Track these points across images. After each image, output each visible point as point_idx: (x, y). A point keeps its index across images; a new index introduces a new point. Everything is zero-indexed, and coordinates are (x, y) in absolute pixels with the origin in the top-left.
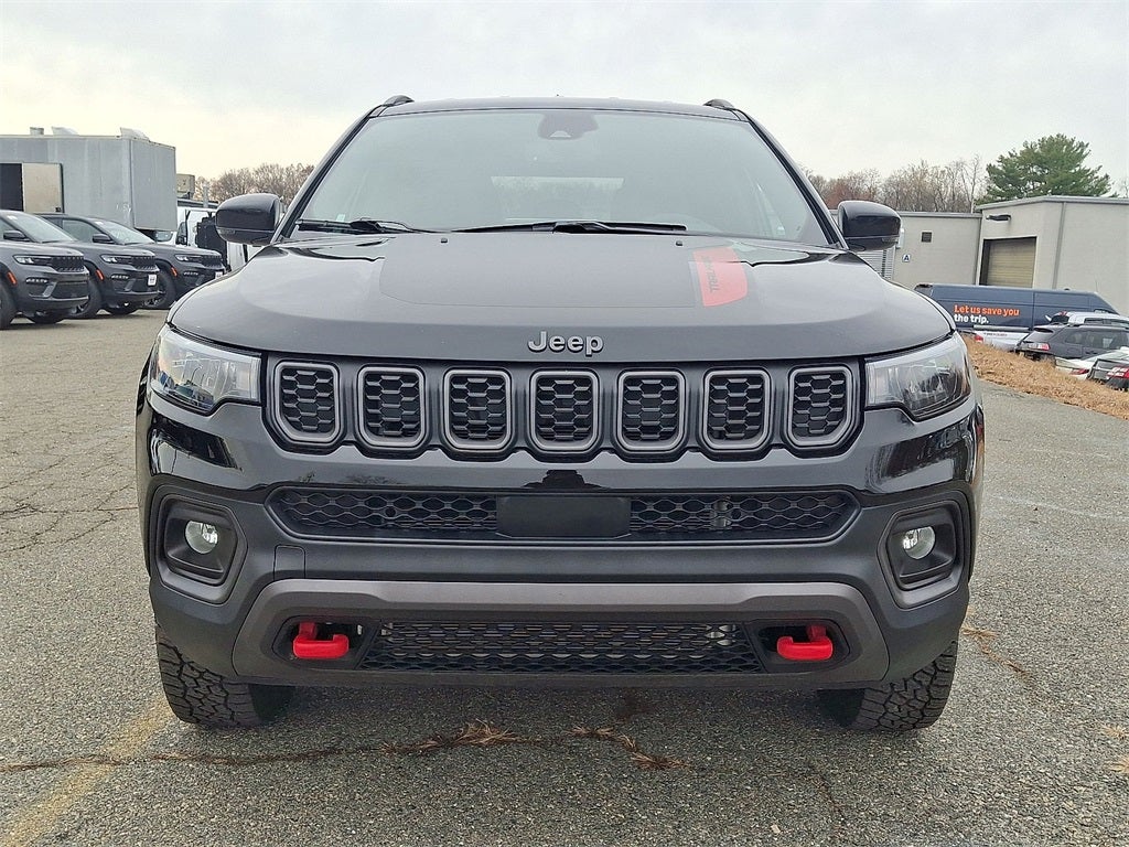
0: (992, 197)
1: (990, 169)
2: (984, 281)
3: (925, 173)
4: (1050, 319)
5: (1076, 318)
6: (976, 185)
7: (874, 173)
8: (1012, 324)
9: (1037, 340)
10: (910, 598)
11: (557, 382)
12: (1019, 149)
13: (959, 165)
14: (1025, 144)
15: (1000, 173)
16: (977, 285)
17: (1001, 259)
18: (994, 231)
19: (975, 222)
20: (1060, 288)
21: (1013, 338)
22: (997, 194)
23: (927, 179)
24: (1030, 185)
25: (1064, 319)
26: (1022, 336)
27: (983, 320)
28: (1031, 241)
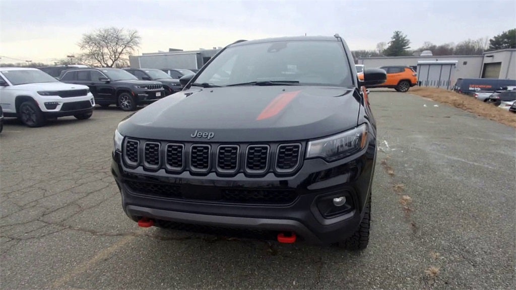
0: (491, 49)
1: (491, 40)
2: (483, 77)
3: (469, 42)
4: (501, 88)
5: (510, 88)
6: (486, 46)
7: (453, 43)
8: (488, 90)
9: (496, 96)
10: (329, 222)
11: (198, 148)
12: (501, 34)
13: (481, 40)
14: (503, 32)
15: (494, 41)
16: (481, 78)
17: (489, 69)
18: (488, 60)
19: (482, 58)
20: (507, 79)
21: (487, 95)
22: (493, 48)
23: (470, 44)
24: (504, 45)
25: (506, 89)
26: (491, 94)
27: (479, 89)
28: (499, 64)
